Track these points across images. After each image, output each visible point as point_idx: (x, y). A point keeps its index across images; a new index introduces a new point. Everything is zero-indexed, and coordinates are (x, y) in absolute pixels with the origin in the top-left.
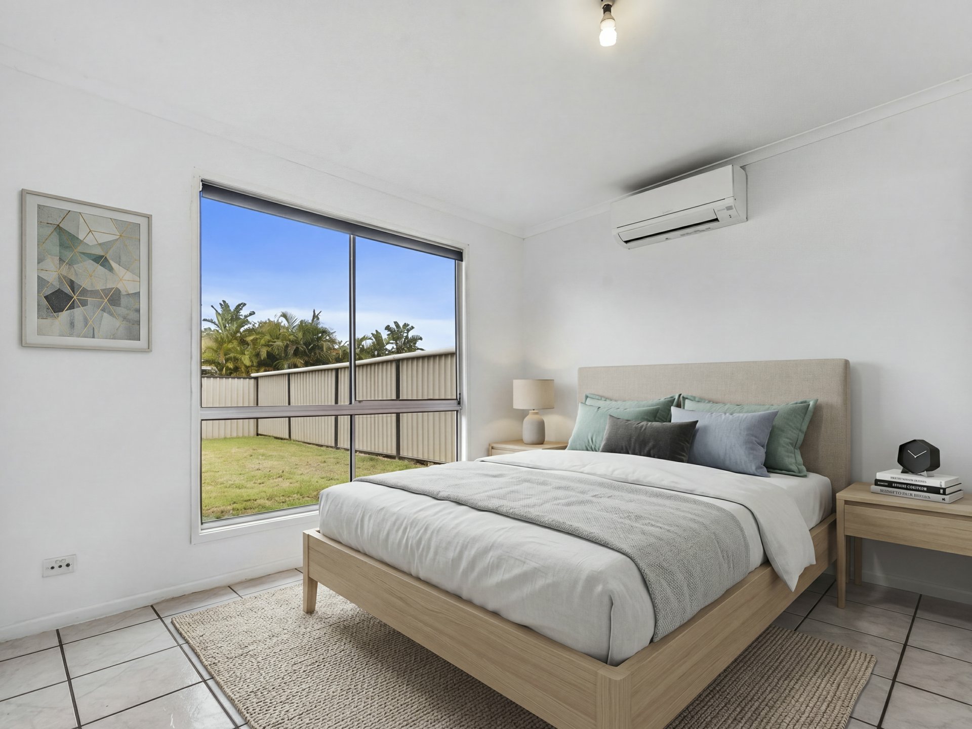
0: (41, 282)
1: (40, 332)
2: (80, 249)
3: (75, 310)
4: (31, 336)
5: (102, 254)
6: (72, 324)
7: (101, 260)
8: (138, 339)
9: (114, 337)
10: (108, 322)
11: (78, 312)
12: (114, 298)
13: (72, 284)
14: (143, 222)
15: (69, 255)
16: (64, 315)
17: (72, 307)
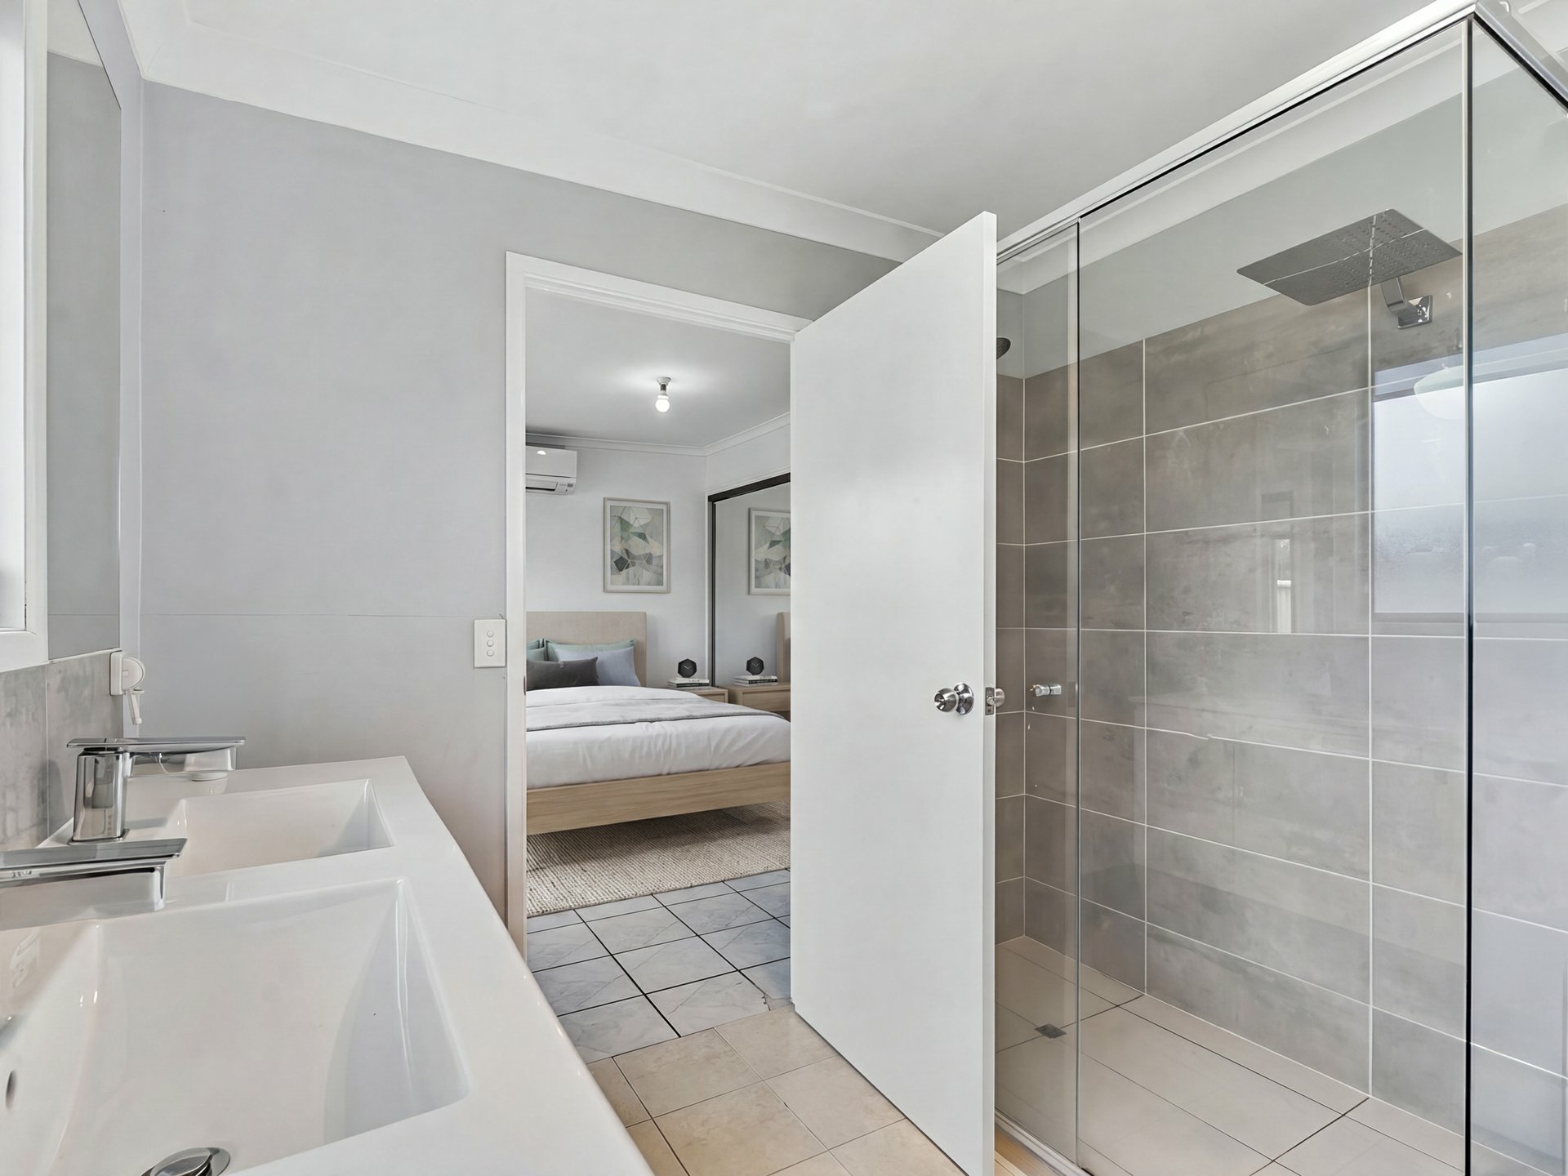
0: (612, 552)
1: (612, 583)
2: (632, 530)
3: (630, 569)
4: (610, 587)
5: (642, 532)
6: (628, 578)
7: (642, 536)
8: (662, 585)
9: (649, 584)
10: (647, 575)
11: (631, 569)
12: (649, 558)
13: (627, 551)
14: (664, 507)
15: (625, 535)
16: (624, 571)
17: (627, 568)
